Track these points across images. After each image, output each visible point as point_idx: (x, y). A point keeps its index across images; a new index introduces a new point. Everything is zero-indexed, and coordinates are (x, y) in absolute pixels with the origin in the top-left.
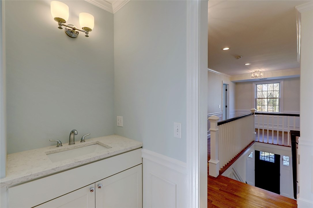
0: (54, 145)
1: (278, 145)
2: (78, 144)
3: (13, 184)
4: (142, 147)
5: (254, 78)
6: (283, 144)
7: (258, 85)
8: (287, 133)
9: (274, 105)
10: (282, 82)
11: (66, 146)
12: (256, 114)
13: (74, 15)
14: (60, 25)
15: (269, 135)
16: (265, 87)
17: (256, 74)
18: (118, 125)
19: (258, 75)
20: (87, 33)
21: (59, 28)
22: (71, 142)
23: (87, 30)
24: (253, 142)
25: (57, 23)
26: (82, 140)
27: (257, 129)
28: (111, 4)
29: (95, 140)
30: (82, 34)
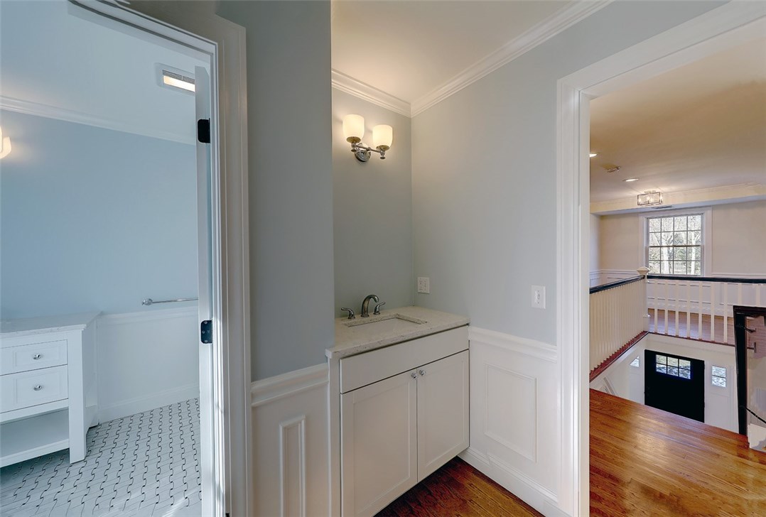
0: (344, 316)
1: (700, 340)
2: (372, 316)
3: (347, 354)
4: (467, 324)
5: (644, 206)
6: (712, 339)
7: (650, 220)
8: (723, 319)
9: (687, 261)
10: (709, 212)
11: (358, 318)
12: (649, 277)
13: (368, 132)
14: (353, 146)
15: (679, 322)
16: (668, 223)
17: (648, 198)
18: (419, 291)
19: (652, 200)
20: (382, 154)
21: (352, 151)
22: (364, 312)
23: (383, 149)
24: (644, 333)
25: (350, 144)
26: (376, 312)
27: (651, 311)
28: (410, 104)
29: (393, 313)
30: (375, 156)
